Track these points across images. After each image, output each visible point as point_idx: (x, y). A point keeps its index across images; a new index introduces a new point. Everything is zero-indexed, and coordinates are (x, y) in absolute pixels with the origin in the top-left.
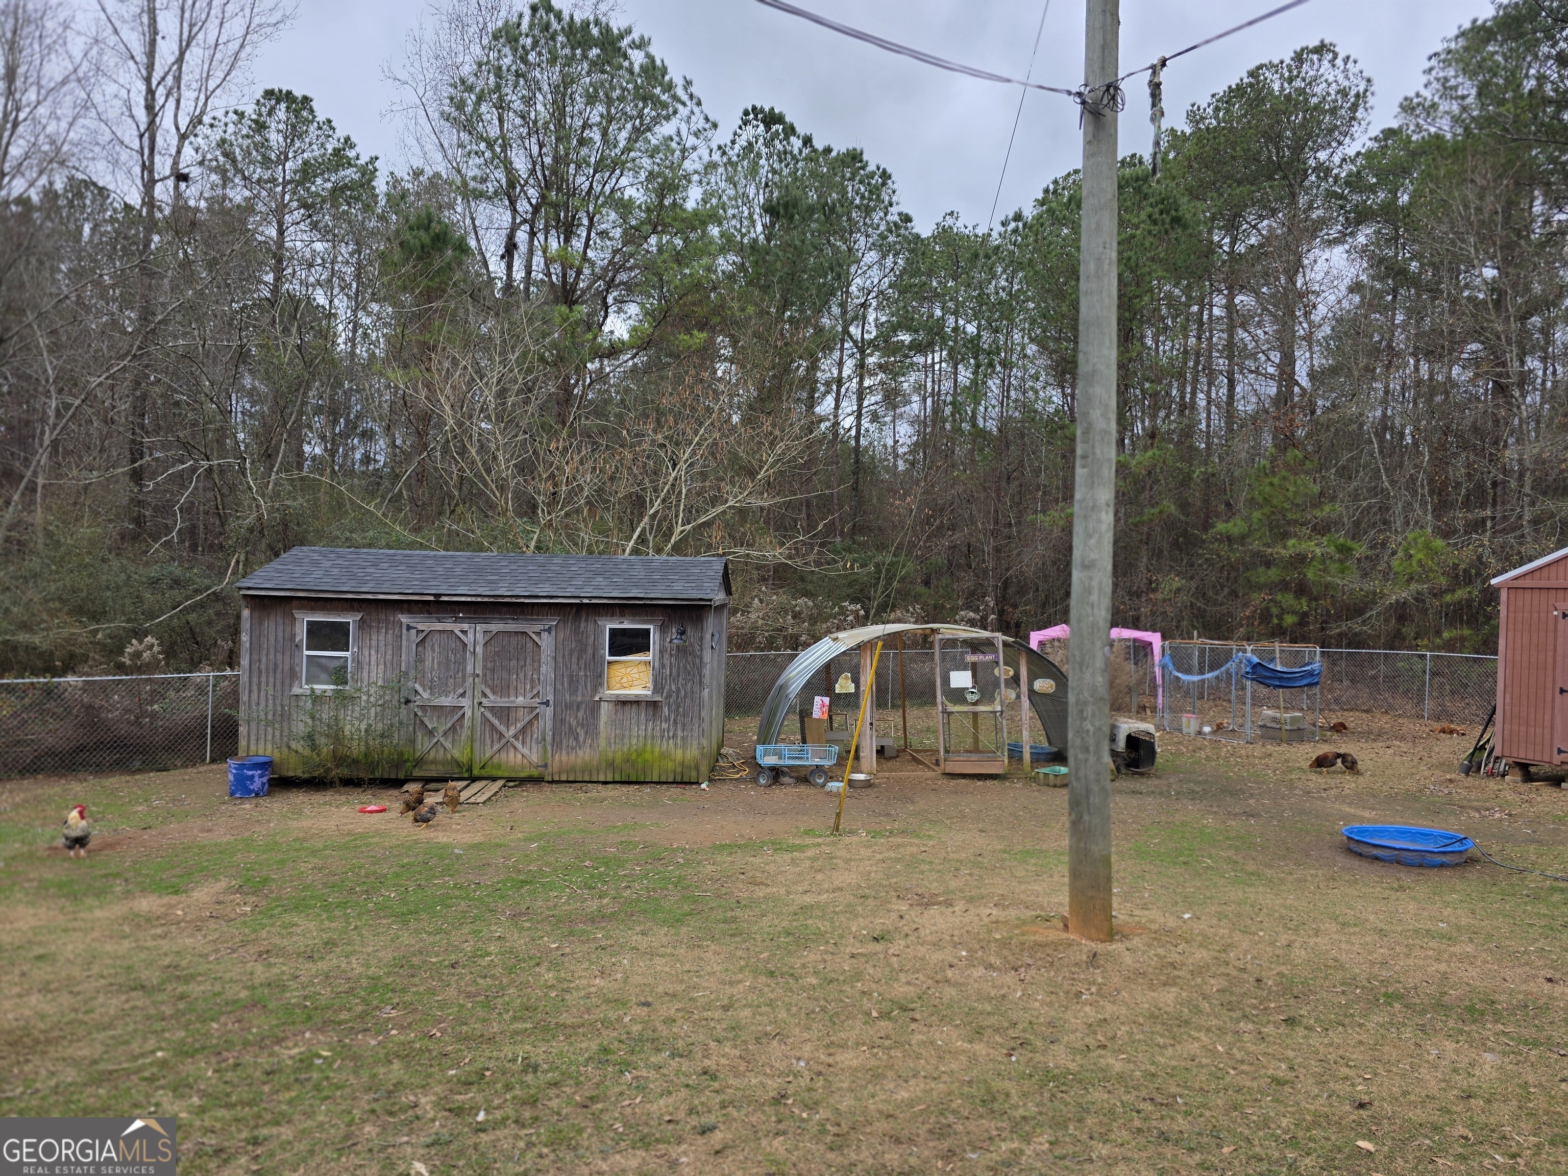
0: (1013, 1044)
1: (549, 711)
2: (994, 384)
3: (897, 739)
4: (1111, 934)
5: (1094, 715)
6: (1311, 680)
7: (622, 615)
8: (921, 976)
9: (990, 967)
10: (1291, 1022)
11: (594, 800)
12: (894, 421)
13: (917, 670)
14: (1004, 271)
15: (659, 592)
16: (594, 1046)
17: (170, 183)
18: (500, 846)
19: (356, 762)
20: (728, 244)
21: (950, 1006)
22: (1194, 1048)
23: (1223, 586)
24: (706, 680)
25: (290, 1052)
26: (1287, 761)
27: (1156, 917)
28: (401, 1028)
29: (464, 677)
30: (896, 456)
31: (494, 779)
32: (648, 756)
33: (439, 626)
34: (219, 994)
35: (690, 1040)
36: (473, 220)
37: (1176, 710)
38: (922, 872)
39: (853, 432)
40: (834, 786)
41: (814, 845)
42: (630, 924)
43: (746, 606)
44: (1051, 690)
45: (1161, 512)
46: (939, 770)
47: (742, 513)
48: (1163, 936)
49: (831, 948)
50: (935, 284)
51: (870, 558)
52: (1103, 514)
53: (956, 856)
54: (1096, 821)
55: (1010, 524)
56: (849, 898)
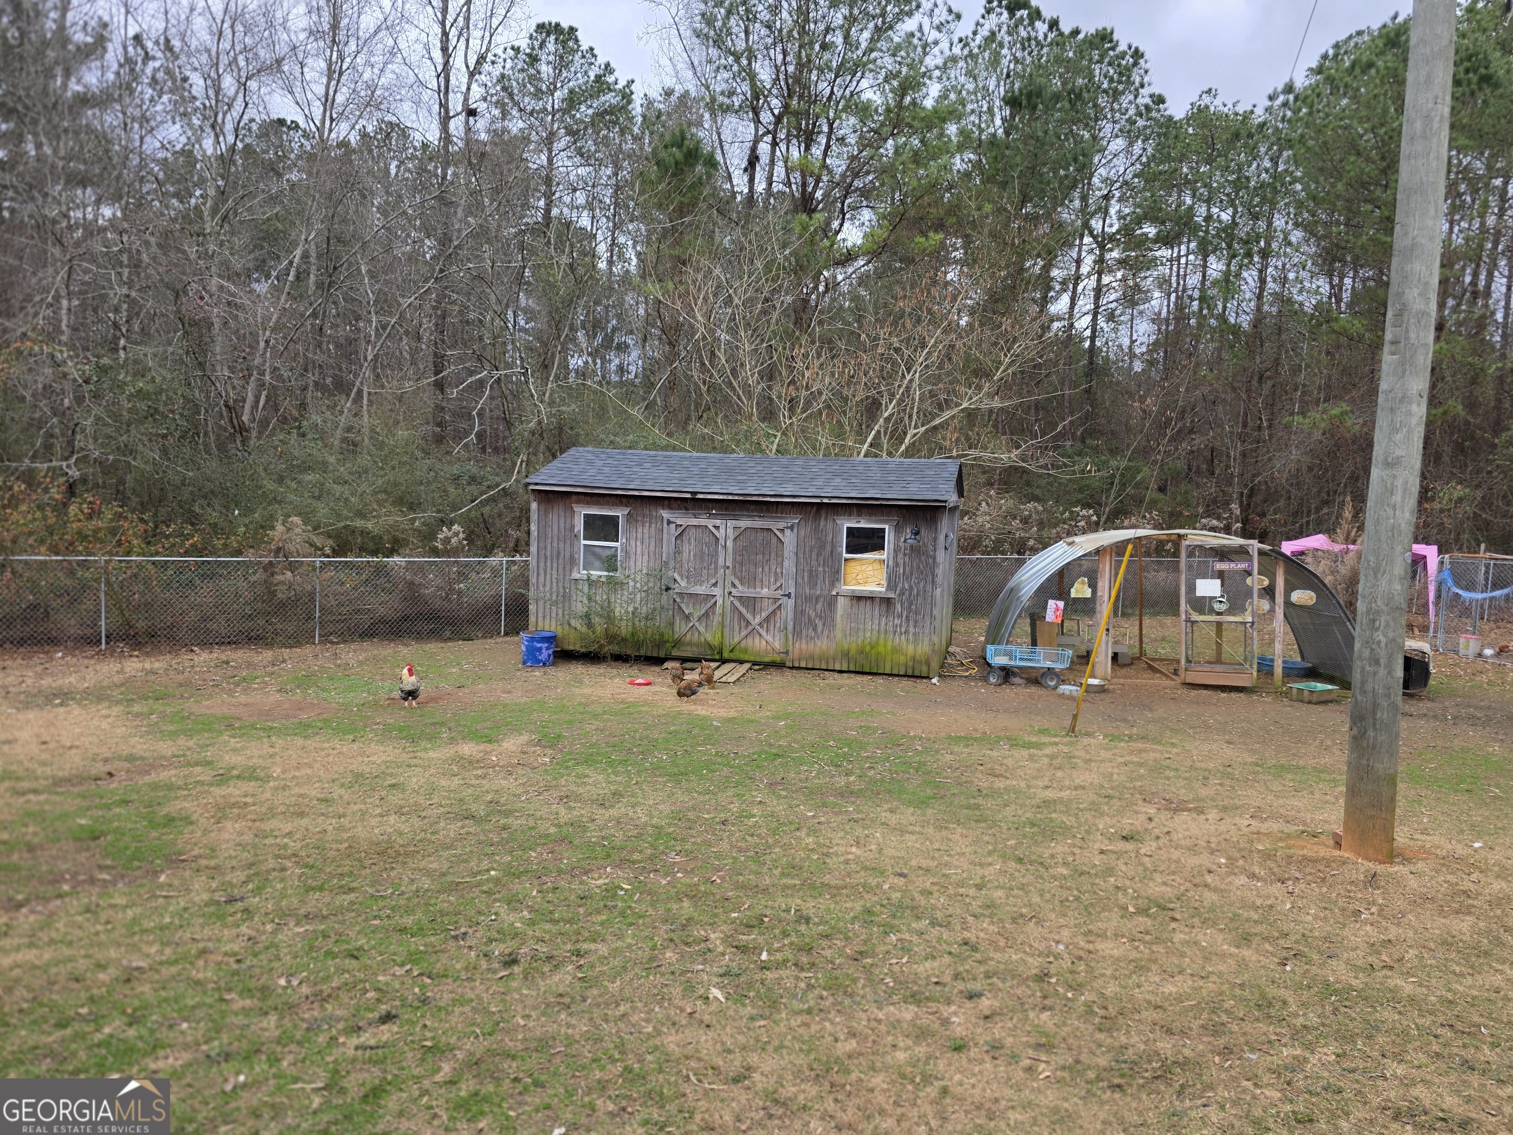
0: (1284, 954)
1: (791, 603)
2: (1250, 276)
3: (1130, 647)
4: (1391, 856)
7: (859, 515)
8: (1177, 878)
9: (1253, 876)
11: (832, 687)
12: (1132, 320)
13: (1158, 578)
14: (1269, 150)
15: (896, 493)
16: (858, 906)
17: (462, 117)
18: (752, 721)
19: (624, 640)
20: (966, 140)
21: (1212, 910)
25: (597, 882)
27: (1441, 843)
28: (686, 872)
29: (716, 569)
30: (1132, 355)
31: (741, 662)
32: (881, 649)
33: (694, 522)
34: (533, 828)
35: (948, 912)
36: (719, 134)
37: (1453, 631)
38: (1168, 778)
40: (1066, 688)
41: (1051, 744)
42: (878, 802)
43: (975, 509)
44: (1311, 603)
45: (1445, 413)
46: (1178, 680)
48: (1453, 863)
49: (1078, 842)
50: (1185, 170)
52: (1414, 408)
53: (1203, 765)
54: (1382, 737)
55: (1260, 428)
56: (1092, 797)
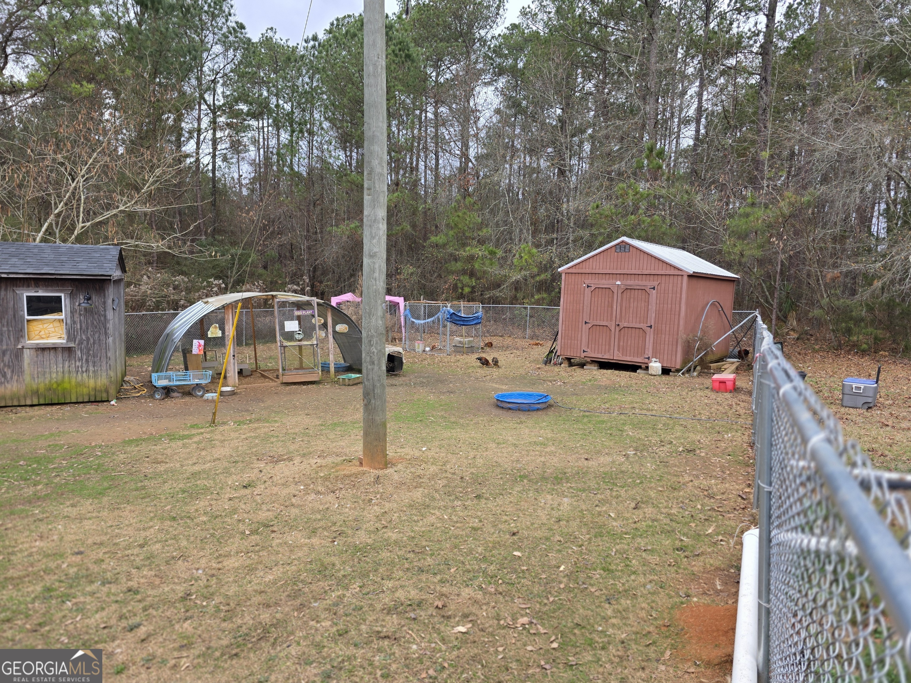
0: (334, 535)
2: (304, 144)
3: (251, 364)
4: (386, 464)
5: (377, 343)
6: (476, 321)
7: (37, 286)
8: (276, 505)
9: (318, 493)
10: (478, 497)
11: (24, 418)
12: (238, 162)
13: (263, 321)
14: (308, 72)
15: (67, 270)
16: (39, 588)
20: (108, 22)
21: (295, 520)
22: (432, 519)
23: (434, 272)
24: (110, 331)
26: (467, 363)
27: (409, 451)
30: (241, 185)
32: (66, 385)
35: (116, 571)
37: (412, 340)
38: (272, 443)
39: (210, 167)
40: (209, 396)
41: (198, 434)
42: (62, 501)
43: (138, 280)
44: (346, 331)
45: (402, 229)
46: (279, 381)
47: (131, 216)
48: (413, 461)
49: (215, 496)
50: (262, 74)
51: (227, 251)
52: (381, 225)
53: (292, 431)
54: (378, 403)
55: (316, 232)
56: (226, 464)
